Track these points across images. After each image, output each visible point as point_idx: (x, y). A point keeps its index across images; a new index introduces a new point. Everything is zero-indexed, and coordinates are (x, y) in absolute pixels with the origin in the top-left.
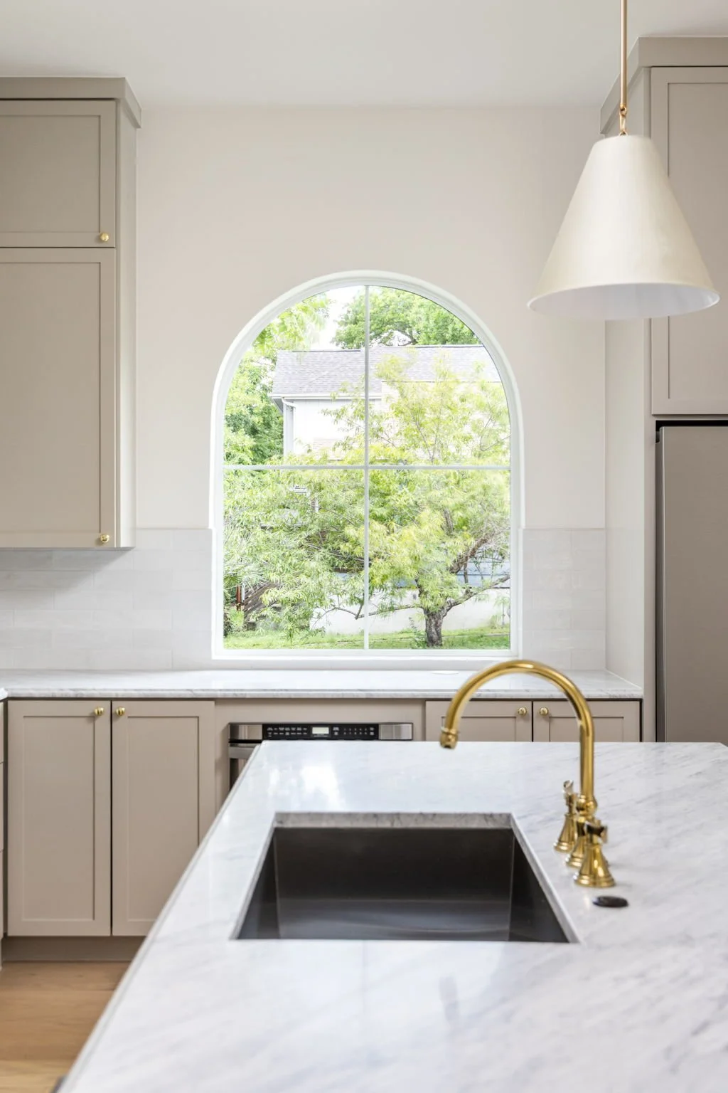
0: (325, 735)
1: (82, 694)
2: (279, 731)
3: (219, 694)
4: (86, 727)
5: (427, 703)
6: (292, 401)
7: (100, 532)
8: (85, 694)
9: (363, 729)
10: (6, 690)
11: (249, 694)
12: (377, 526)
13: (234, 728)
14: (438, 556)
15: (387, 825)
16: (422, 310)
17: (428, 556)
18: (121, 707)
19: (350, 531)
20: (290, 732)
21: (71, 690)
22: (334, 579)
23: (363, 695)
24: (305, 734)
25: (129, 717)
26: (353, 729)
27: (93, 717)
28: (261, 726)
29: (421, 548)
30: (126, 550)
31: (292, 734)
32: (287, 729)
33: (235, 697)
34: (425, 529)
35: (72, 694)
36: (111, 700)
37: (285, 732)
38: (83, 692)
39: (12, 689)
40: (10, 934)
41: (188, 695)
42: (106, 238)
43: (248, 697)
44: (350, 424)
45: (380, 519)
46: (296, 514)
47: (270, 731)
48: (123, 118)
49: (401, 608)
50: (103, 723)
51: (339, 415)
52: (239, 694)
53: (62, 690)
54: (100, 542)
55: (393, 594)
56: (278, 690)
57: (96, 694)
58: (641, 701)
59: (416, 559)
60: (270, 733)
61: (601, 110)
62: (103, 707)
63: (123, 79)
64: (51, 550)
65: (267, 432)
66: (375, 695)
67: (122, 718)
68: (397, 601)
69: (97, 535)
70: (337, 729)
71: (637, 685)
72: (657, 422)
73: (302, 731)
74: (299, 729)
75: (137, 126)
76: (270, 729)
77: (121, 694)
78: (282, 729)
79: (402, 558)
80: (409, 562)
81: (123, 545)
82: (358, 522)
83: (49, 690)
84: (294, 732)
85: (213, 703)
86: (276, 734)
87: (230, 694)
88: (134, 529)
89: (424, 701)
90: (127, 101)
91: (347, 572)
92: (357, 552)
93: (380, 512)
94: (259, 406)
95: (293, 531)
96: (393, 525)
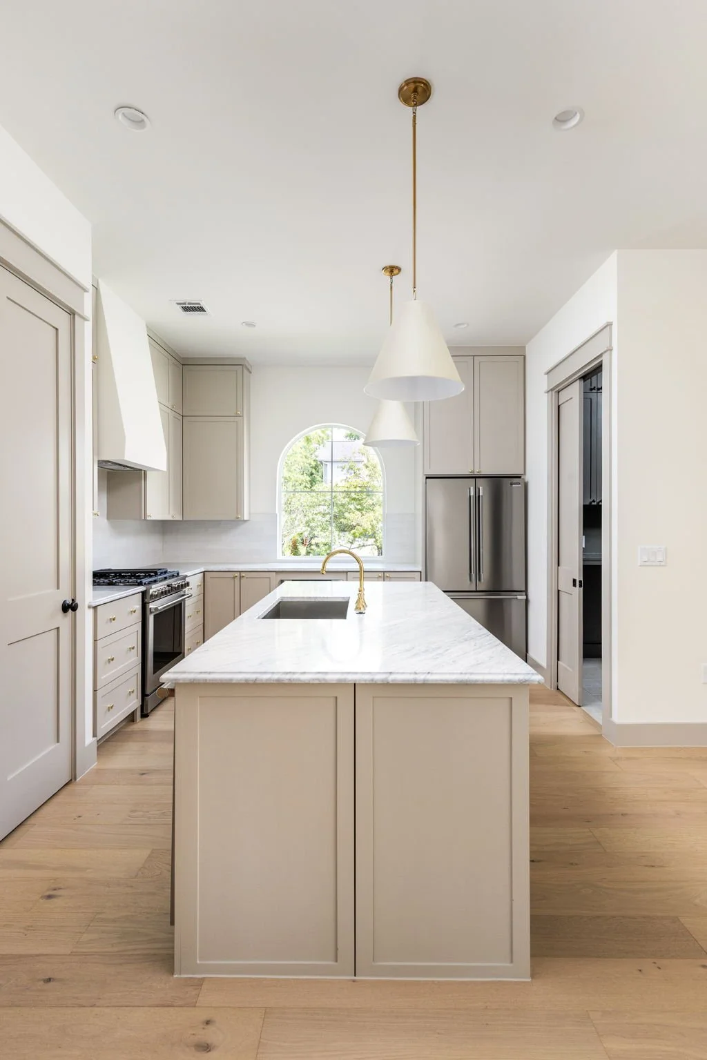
1: (230, 570)
3: (277, 570)
4: (232, 581)
6: (326, 462)
7: (237, 515)
10: (204, 568)
12: (357, 512)
15: (313, 600)
18: (243, 574)
19: (346, 515)
21: (226, 568)
22: (340, 534)
25: (246, 578)
27: (234, 578)
30: (246, 521)
35: (227, 570)
36: (240, 572)
39: (206, 568)
41: (266, 570)
42: (239, 413)
43: (287, 571)
44: (348, 472)
45: (358, 510)
46: (326, 507)
48: (245, 371)
50: (237, 580)
52: (284, 570)
53: (223, 568)
54: (238, 518)
57: (235, 570)
58: (421, 572)
59: (372, 526)
62: (237, 574)
63: (245, 358)
64: (221, 521)
65: (317, 473)
67: (244, 579)
71: (420, 568)
75: (250, 372)
77: (244, 570)
79: (367, 526)
80: (370, 527)
81: (245, 519)
82: (349, 511)
83: (219, 568)
85: (274, 573)
87: (281, 570)
88: (250, 514)
89: (347, 572)
90: (247, 365)
91: (345, 531)
92: (350, 523)
93: (359, 507)
94: (313, 464)
95: (324, 515)
96: (364, 512)
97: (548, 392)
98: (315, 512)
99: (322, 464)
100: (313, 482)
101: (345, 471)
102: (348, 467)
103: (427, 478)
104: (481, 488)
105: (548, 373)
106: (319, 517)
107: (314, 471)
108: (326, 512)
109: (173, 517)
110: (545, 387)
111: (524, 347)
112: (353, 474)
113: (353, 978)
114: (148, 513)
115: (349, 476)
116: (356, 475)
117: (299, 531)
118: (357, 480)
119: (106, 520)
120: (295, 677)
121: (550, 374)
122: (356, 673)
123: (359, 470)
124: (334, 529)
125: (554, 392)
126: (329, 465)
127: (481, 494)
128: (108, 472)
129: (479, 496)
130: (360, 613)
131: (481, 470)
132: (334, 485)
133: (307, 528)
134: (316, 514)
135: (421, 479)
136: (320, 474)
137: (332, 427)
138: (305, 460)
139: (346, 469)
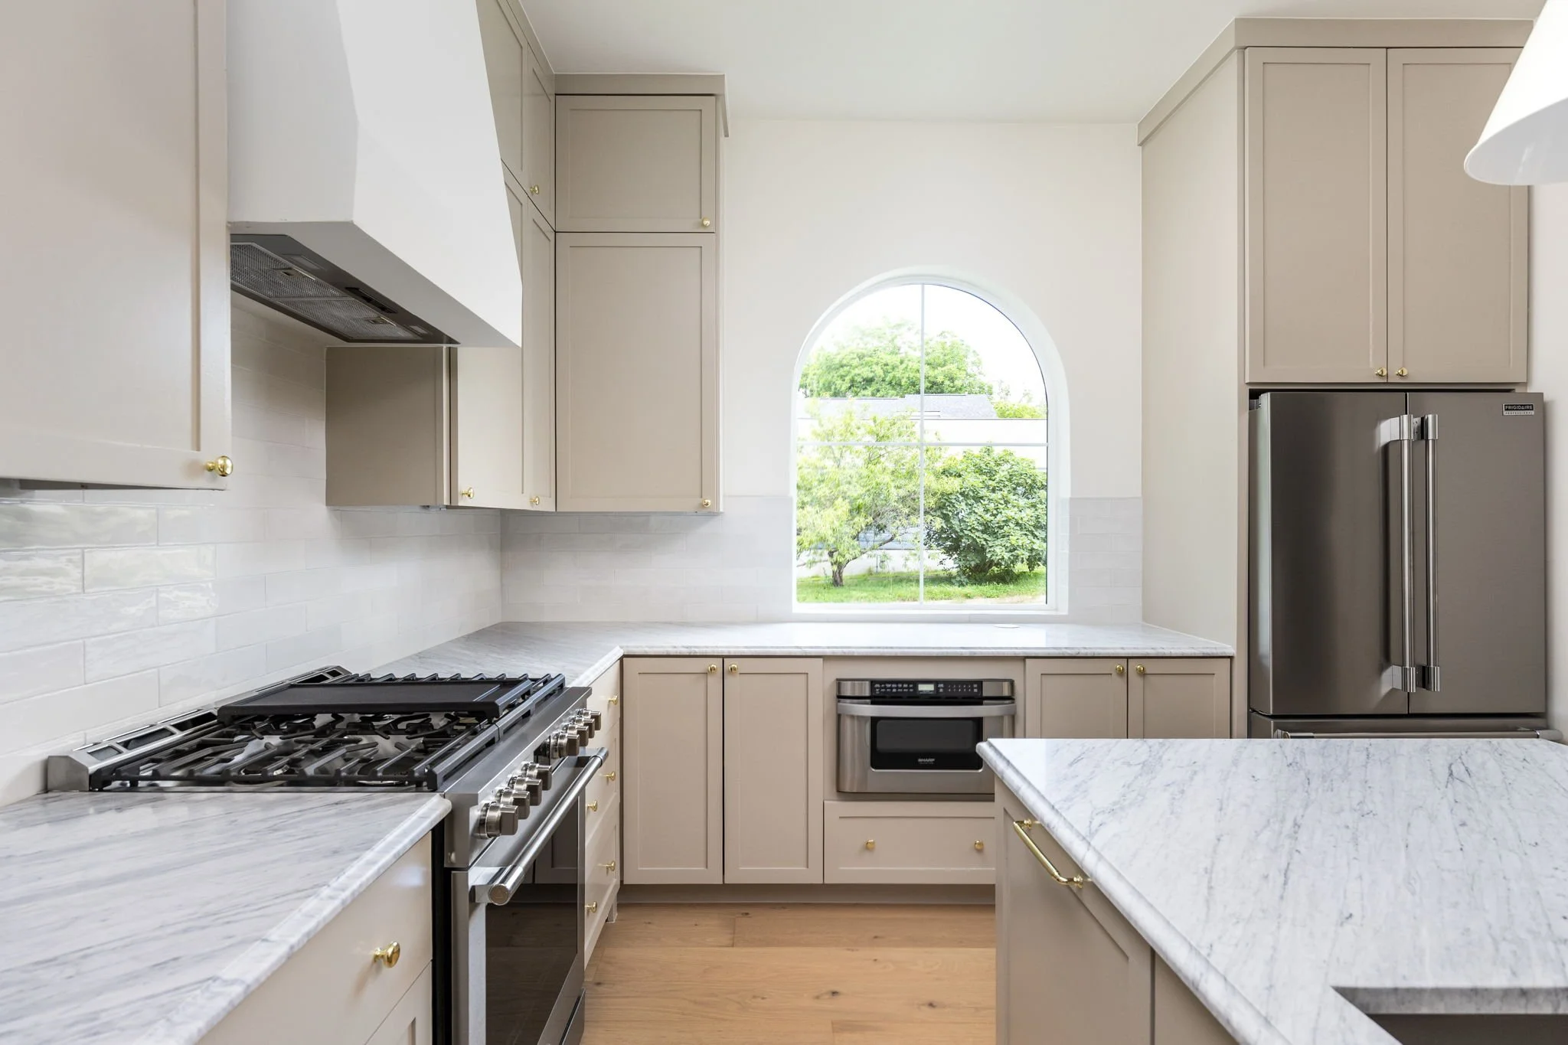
0: (931, 691)
1: (696, 652)
2: (885, 688)
3: (829, 652)
4: (699, 684)
5: (1027, 660)
7: (702, 497)
8: (699, 651)
9: (967, 685)
10: (621, 647)
11: (857, 652)
13: (839, 682)
14: (847, 529)
16: (815, 377)
17: (841, 529)
18: (730, 663)
20: (897, 688)
21: (684, 647)
23: (966, 652)
24: (911, 690)
25: (741, 674)
26: (957, 685)
27: (706, 674)
28: (868, 683)
29: (837, 524)
31: (899, 690)
32: (894, 686)
33: (843, 654)
34: (839, 512)
35: (685, 651)
36: (723, 657)
37: (891, 688)
38: (697, 650)
39: (627, 647)
40: (625, 883)
41: (799, 652)
42: (707, 223)
43: (856, 654)
47: (877, 688)
49: (820, 561)
50: (715, 682)
52: (847, 652)
53: (675, 647)
54: (701, 506)
55: (815, 553)
56: (884, 648)
57: (709, 652)
58: (1231, 658)
59: (833, 530)
60: (877, 690)
61: (1139, 125)
62: (716, 664)
64: (648, 514)
66: (979, 652)
67: (733, 676)
68: (817, 558)
69: (700, 500)
70: (942, 685)
72: (1250, 390)
73: (908, 688)
74: (905, 686)
76: (877, 685)
77: (733, 652)
78: (889, 686)
79: (826, 529)
80: (830, 532)
81: (721, 509)
83: (662, 647)
84: (900, 688)
85: (821, 659)
86: (883, 690)
87: (839, 652)
89: (1024, 658)
104: (1429, 419)
109: (533, 502)
114: (463, 485)
119: (325, 507)
127: (1430, 436)
128: (331, 351)
129: (1426, 442)
131: (1408, 368)
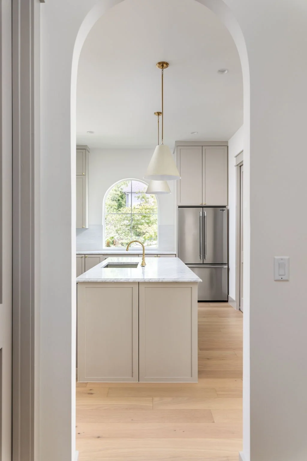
1: (80, 253)
3: (103, 253)
4: (81, 259)
5: (139, 255)
6: (128, 193)
7: (83, 225)
12: (146, 225)
18: (86, 256)
27: (82, 257)
35: (78, 253)
36: (85, 254)
41: (98, 254)
42: (84, 173)
46: (127, 222)
48: (87, 152)
50: (83, 258)
51: (139, 197)
54: (83, 227)
57: (82, 253)
58: (176, 254)
62: (83, 256)
63: (87, 146)
65: (122, 200)
67: (87, 258)
75: (89, 152)
77: (87, 254)
81: (87, 228)
82: (142, 224)
85: (102, 255)
87: (105, 254)
88: (89, 225)
90: (88, 149)
91: (140, 236)
92: (141, 231)
93: (147, 221)
94: (120, 194)
95: (127, 226)
96: (150, 224)
97: (236, 166)
98: (121, 224)
99: (125, 194)
100: (120, 206)
101: (139, 199)
102: (141, 197)
103: (179, 207)
104: (205, 212)
105: (236, 157)
106: (124, 227)
107: (120, 199)
108: (128, 224)
110: (235, 164)
111: (227, 142)
112: (144, 201)
113: (138, 382)
115: (142, 202)
116: (147, 202)
117: (111, 235)
118: (147, 205)
120: (119, 280)
121: (237, 157)
122: (139, 279)
123: (148, 198)
124: (132, 234)
125: (238, 166)
126: (130, 195)
127: (205, 215)
129: (204, 216)
130: (143, 266)
131: (206, 203)
132: (133, 208)
133: (116, 234)
134: (122, 225)
135: (176, 208)
136: (124, 200)
137: (131, 180)
138: (115, 192)
139: (140, 198)
